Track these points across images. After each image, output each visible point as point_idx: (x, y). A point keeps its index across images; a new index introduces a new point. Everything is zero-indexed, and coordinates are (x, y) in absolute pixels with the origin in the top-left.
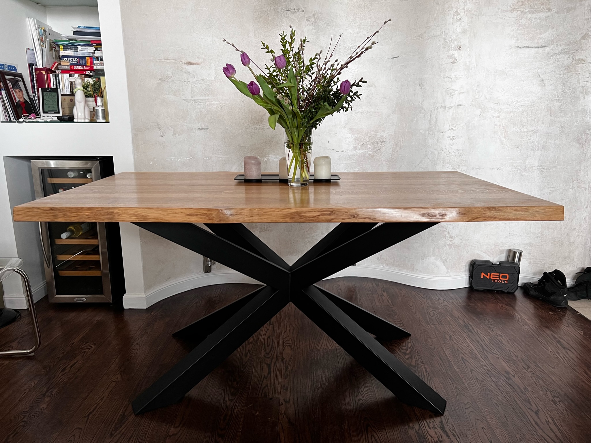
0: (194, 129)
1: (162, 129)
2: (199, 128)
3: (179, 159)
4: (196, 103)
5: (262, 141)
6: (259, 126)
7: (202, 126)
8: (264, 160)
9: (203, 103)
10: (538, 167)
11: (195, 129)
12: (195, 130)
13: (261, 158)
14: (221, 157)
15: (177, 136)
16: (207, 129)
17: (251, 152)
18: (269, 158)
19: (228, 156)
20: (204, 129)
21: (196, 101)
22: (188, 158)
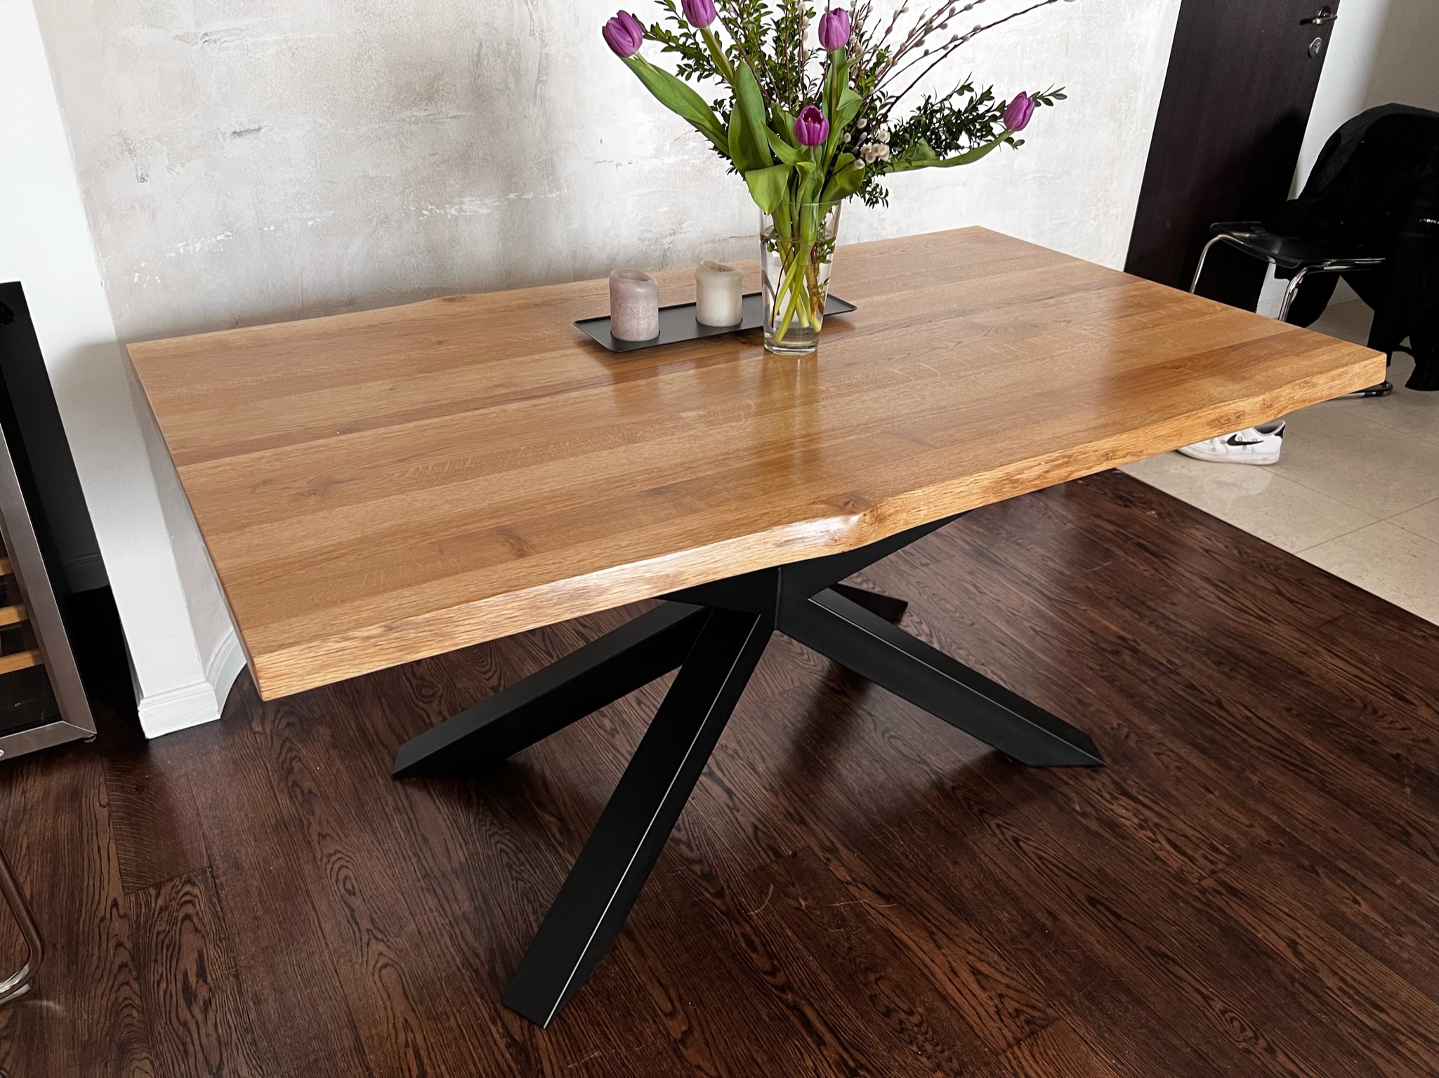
0: (220, 136)
1: (138, 152)
2: (232, 130)
3: (198, 246)
4: (212, 45)
5: (437, 157)
6: (423, 113)
7: (241, 123)
8: (446, 214)
9: (233, 41)
10: (1036, 175)
11: (223, 134)
12: (224, 139)
13: (437, 208)
14: (312, 218)
15: (179, 168)
16: (259, 129)
17: (404, 192)
18: (464, 207)
19: (333, 212)
20: (249, 131)
21: (213, 38)
22: (219, 238)
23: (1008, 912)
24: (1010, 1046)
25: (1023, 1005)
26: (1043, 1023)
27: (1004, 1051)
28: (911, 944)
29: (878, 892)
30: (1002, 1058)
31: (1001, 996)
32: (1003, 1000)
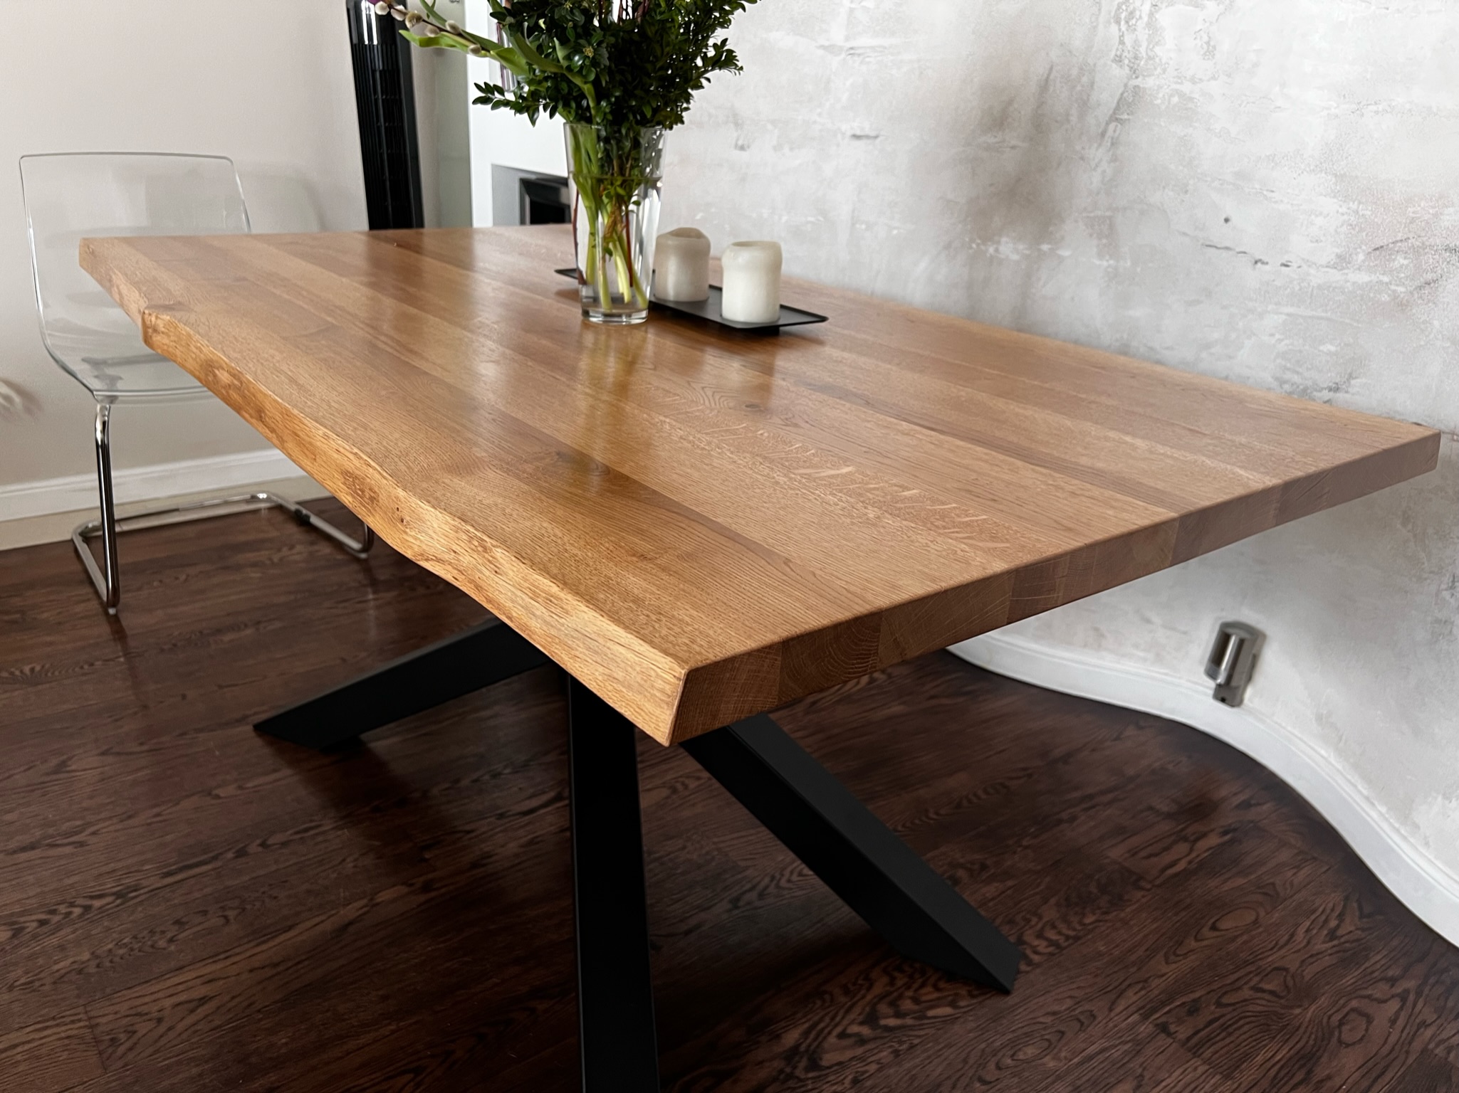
0: (839, 136)
1: (745, 126)
2: (852, 132)
3: (784, 218)
4: (856, 58)
7: (862, 129)
9: (874, 57)
11: (843, 134)
12: (843, 139)
13: (982, 244)
14: (897, 228)
15: (786, 150)
16: (876, 137)
18: (1002, 248)
19: (915, 226)
20: (867, 137)
21: (857, 52)
22: (810, 219)
23: (286, 1044)
24: (90, 1018)
25: (139, 1039)
26: (105, 1056)
27: (86, 1012)
28: (264, 947)
29: (350, 923)
30: (81, 1009)
31: (160, 1020)
32: (155, 1021)
